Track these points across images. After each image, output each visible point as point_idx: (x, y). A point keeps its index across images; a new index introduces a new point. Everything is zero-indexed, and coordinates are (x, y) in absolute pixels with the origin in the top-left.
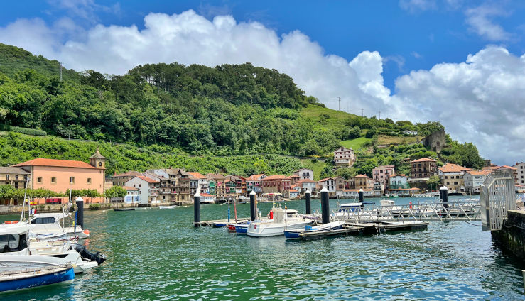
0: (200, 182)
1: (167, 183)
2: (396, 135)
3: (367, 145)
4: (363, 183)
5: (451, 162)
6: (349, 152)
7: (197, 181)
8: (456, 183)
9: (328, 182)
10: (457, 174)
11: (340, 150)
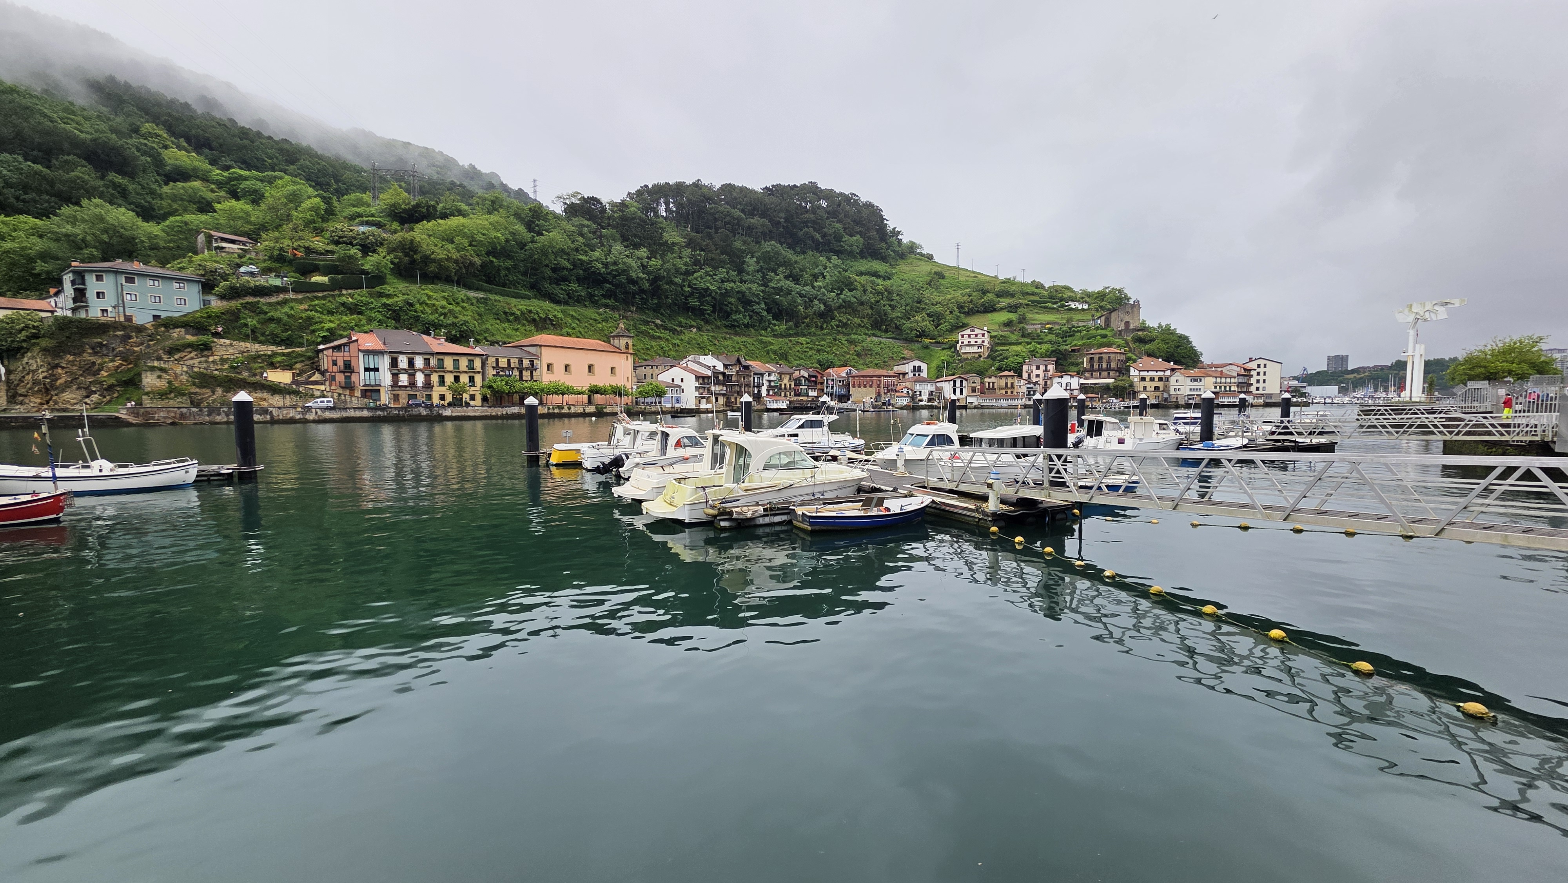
0: (766, 377)
1: (721, 377)
2: (1054, 308)
3: (1008, 324)
4: (1009, 386)
5: (1149, 355)
6: (983, 335)
7: (762, 375)
8: (1157, 388)
9: (955, 382)
10: (1160, 374)
11: (968, 332)
